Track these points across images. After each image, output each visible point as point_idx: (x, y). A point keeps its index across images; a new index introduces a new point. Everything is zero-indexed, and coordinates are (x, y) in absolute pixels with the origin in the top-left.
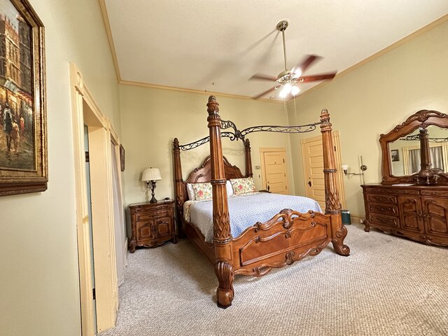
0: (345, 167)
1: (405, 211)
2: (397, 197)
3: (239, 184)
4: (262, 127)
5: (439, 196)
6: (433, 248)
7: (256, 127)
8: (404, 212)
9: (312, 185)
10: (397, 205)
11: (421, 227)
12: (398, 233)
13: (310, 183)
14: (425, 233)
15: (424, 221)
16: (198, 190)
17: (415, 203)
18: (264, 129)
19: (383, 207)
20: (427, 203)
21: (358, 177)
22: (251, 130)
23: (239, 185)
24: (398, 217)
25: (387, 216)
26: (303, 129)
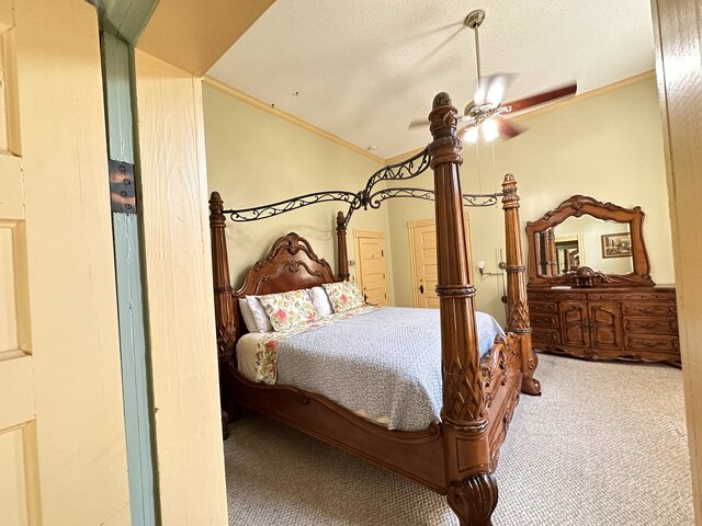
0: (482, 264)
1: (568, 320)
2: (558, 303)
3: (341, 293)
4: (413, 190)
5: (607, 300)
6: (600, 364)
7: (402, 190)
8: (566, 323)
9: (425, 290)
10: (558, 313)
11: (587, 340)
12: (557, 350)
13: (422, 289)
14: (591, 347)
15: (590, 332)
16: (276, 308)
17: (580, 310)
18: (415, 193)
19: (538, 318)
20: (594, 310)
21: (495, 278)
22: (393, 193)
23: (340, 295)
24: (559, 329)
25: (543, 330)
26: (479, 201)
